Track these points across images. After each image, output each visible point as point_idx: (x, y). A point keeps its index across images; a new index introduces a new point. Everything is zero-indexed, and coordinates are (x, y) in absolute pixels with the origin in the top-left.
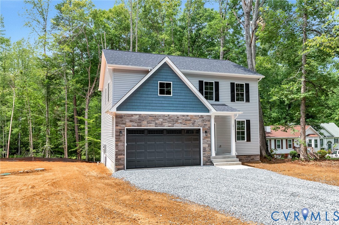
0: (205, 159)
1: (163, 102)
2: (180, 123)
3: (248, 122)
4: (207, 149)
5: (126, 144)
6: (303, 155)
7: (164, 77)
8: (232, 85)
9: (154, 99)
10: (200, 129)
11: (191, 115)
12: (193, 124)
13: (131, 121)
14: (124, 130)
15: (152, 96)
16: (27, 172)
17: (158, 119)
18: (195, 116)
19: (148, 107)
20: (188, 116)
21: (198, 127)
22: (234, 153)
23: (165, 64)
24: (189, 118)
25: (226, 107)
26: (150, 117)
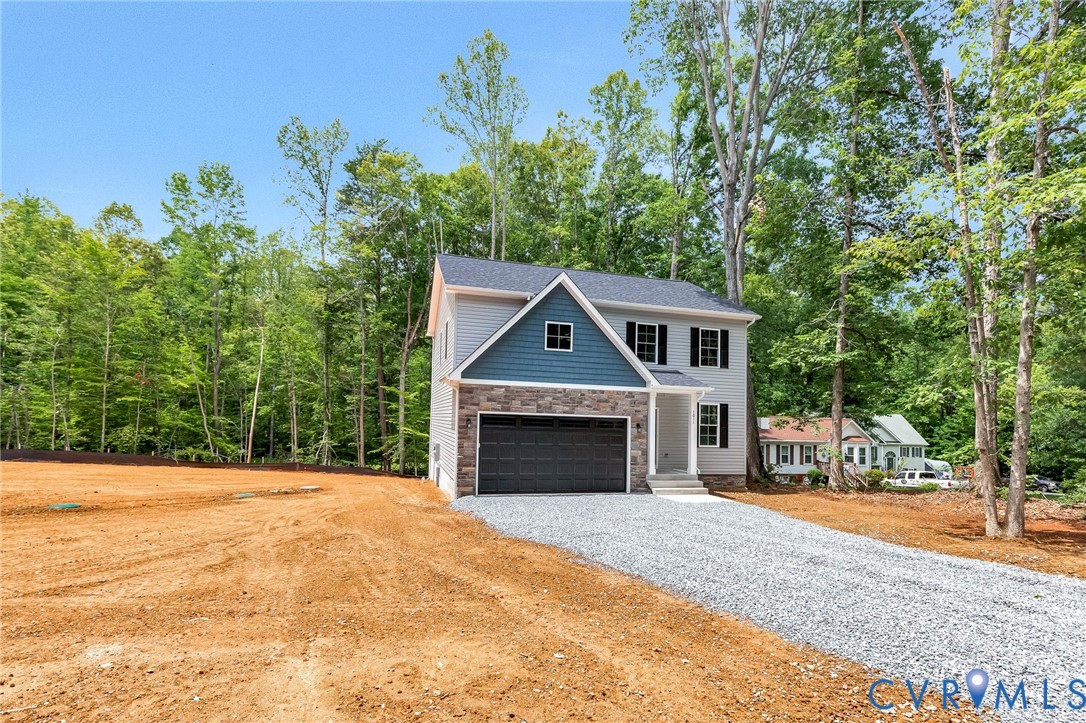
0: (635, 479)
1: (555, 363)
2: (587, 406)
3: (725, 408)
4: (640, 460)
5: (478, 445)
6: (836, 480)
7: (557, 312)
8: (694, 332)
9: (535, 356)
10: (626, 420)
11: (610, 392)
12: (613, 408)
13: (489, 400)
14: (476, 416)
15: (533, 350)
16: (286, 493)
17: (542, 397)
18: (618, 393)
19: (523, 373)
20: (602, 392)
21: (623, 415)
22: (693, 469)
23: (560, 287)
24: (605, 396)
25: (681, 377)
26: (527, 391)
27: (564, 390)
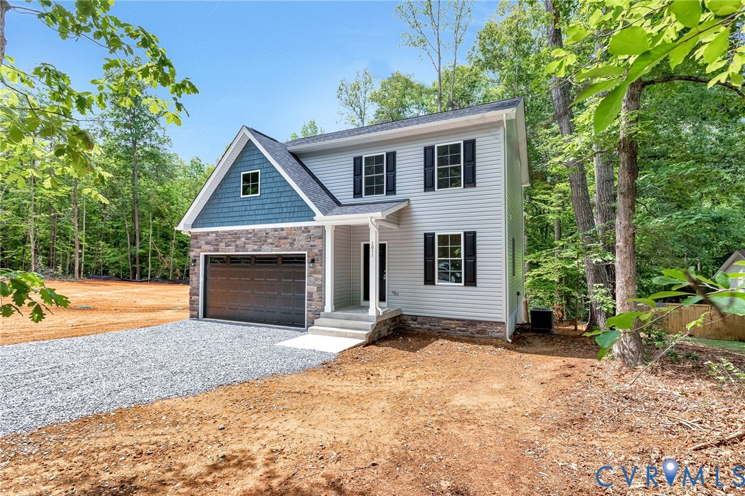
0: (311, 315)
1: (248, 208)
2: (271, 244)
3: (471, 238)
4: (316, 296)
5: (201, 279)
7: (249, 163)
8: (428, 151)
9: (235, 204)
10: (303, 255)
11: (288, 229)
13: (207, 243)
14: (199, 257)
15: (233, 199)
17: (239, 238)
18: (295, 229)
20: (282, 229)
21: (300, 250)
22: (372, 309)
23: (249, 140)
24: (284, 234)
26: (229, 234)
27: (254, 230)
